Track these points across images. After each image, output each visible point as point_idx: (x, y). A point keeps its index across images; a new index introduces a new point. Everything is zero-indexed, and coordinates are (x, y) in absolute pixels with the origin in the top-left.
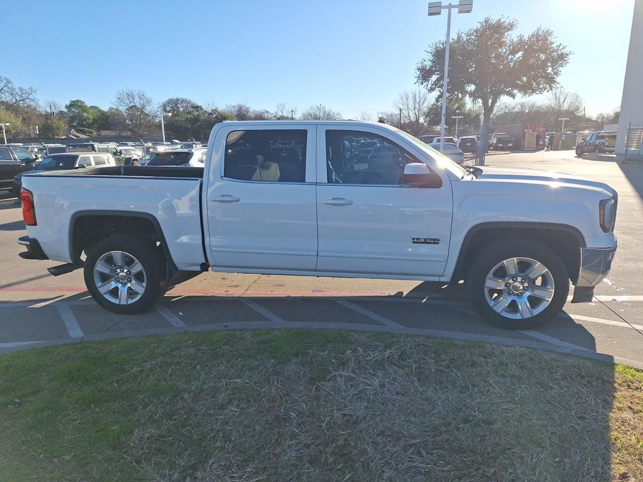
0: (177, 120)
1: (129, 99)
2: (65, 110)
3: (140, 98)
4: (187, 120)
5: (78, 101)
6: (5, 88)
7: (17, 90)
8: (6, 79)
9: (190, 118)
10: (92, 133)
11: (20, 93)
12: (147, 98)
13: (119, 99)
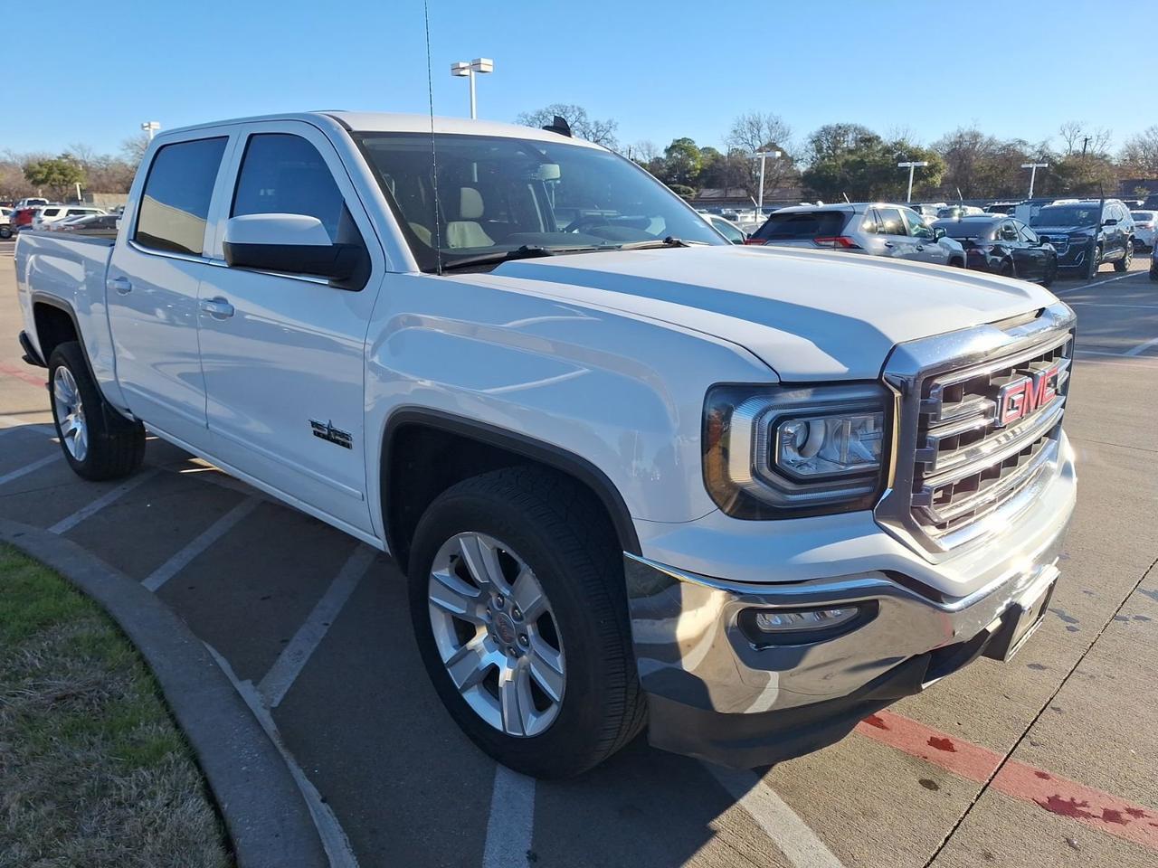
0: (828, 167)
1: (752, 132)
2: (664, 156)
3: (771, 128)
4: (846, 163)
5: (684, 140)
6: (577, 124)
7: (592, 126)
8: (579, 109)
9: (854, 161)
10: (689, 192)
11: (594, 131)
12: (783, 129)
13: (735, 131)
